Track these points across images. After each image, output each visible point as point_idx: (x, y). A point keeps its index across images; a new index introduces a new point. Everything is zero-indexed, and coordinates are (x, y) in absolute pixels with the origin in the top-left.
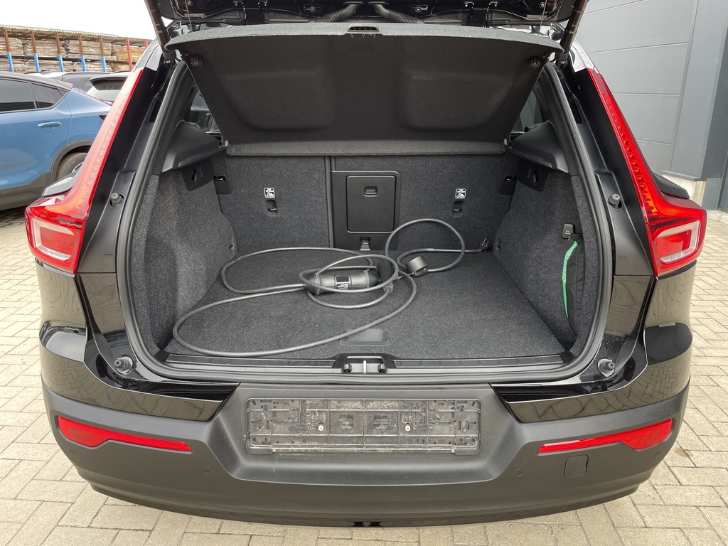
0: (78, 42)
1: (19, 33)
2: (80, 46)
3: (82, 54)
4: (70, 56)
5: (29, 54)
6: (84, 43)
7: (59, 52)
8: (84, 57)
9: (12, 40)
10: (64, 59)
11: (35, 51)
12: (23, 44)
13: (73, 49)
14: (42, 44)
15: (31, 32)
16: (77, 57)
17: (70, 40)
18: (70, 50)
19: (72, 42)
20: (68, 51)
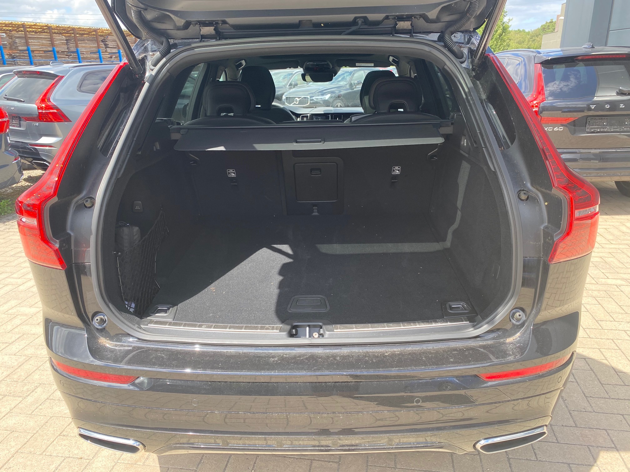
1: (62, 30)
5: (73, 49)
7: (98, 47)
9: (56, 37)
10: (102, 52)
11: (77, 46)
12: (66, 40)
14: (83, 40)
15: (73, 29)
16: (114, 51)
17: (109, 37)
18: (108, 45)
19: (110, 37)
20: (106, 46)
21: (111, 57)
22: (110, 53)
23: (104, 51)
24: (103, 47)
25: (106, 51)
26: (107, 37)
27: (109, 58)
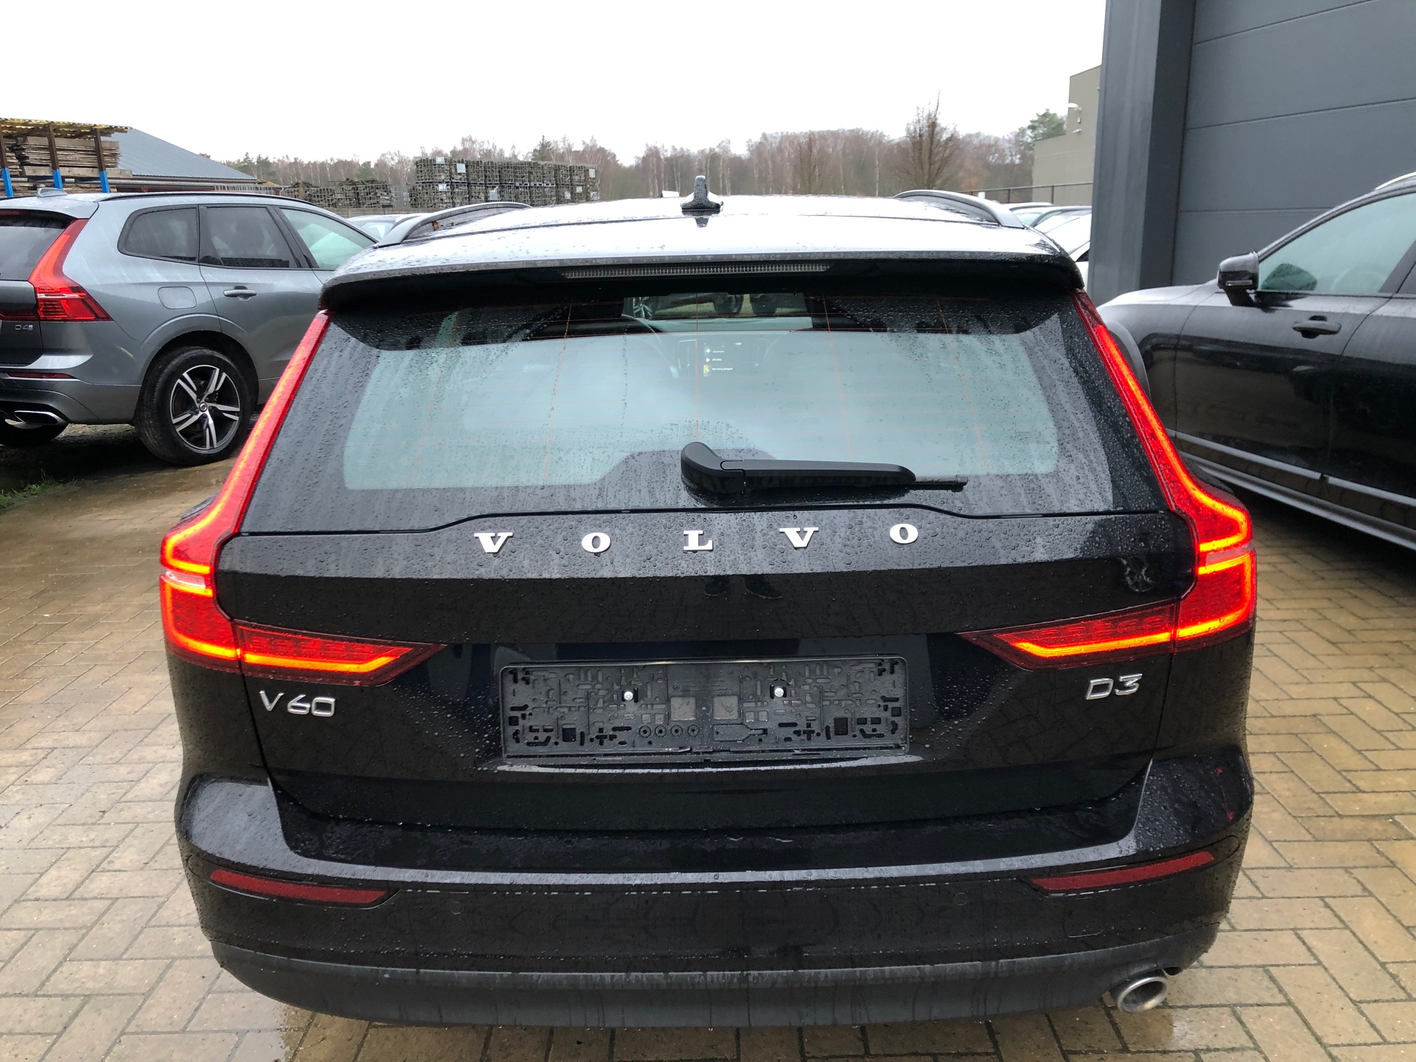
0: (45, 141)
2: (51, 149)
3: (54, 164)
4: (29, 171)
6: (60, 143)
8: (63, 172)
10: (12, 176)
13: (33, 156)
16: (43, 174)
17: (29, 138)
18: (27, 158)
19: (32, 141)
20: (23, 161)
21: (35, 188)
22: (31, 178)
23: (18, 173)
24: (13, 164)
25: (22, 175)
26: (25, 140)
27: (30, 188)
